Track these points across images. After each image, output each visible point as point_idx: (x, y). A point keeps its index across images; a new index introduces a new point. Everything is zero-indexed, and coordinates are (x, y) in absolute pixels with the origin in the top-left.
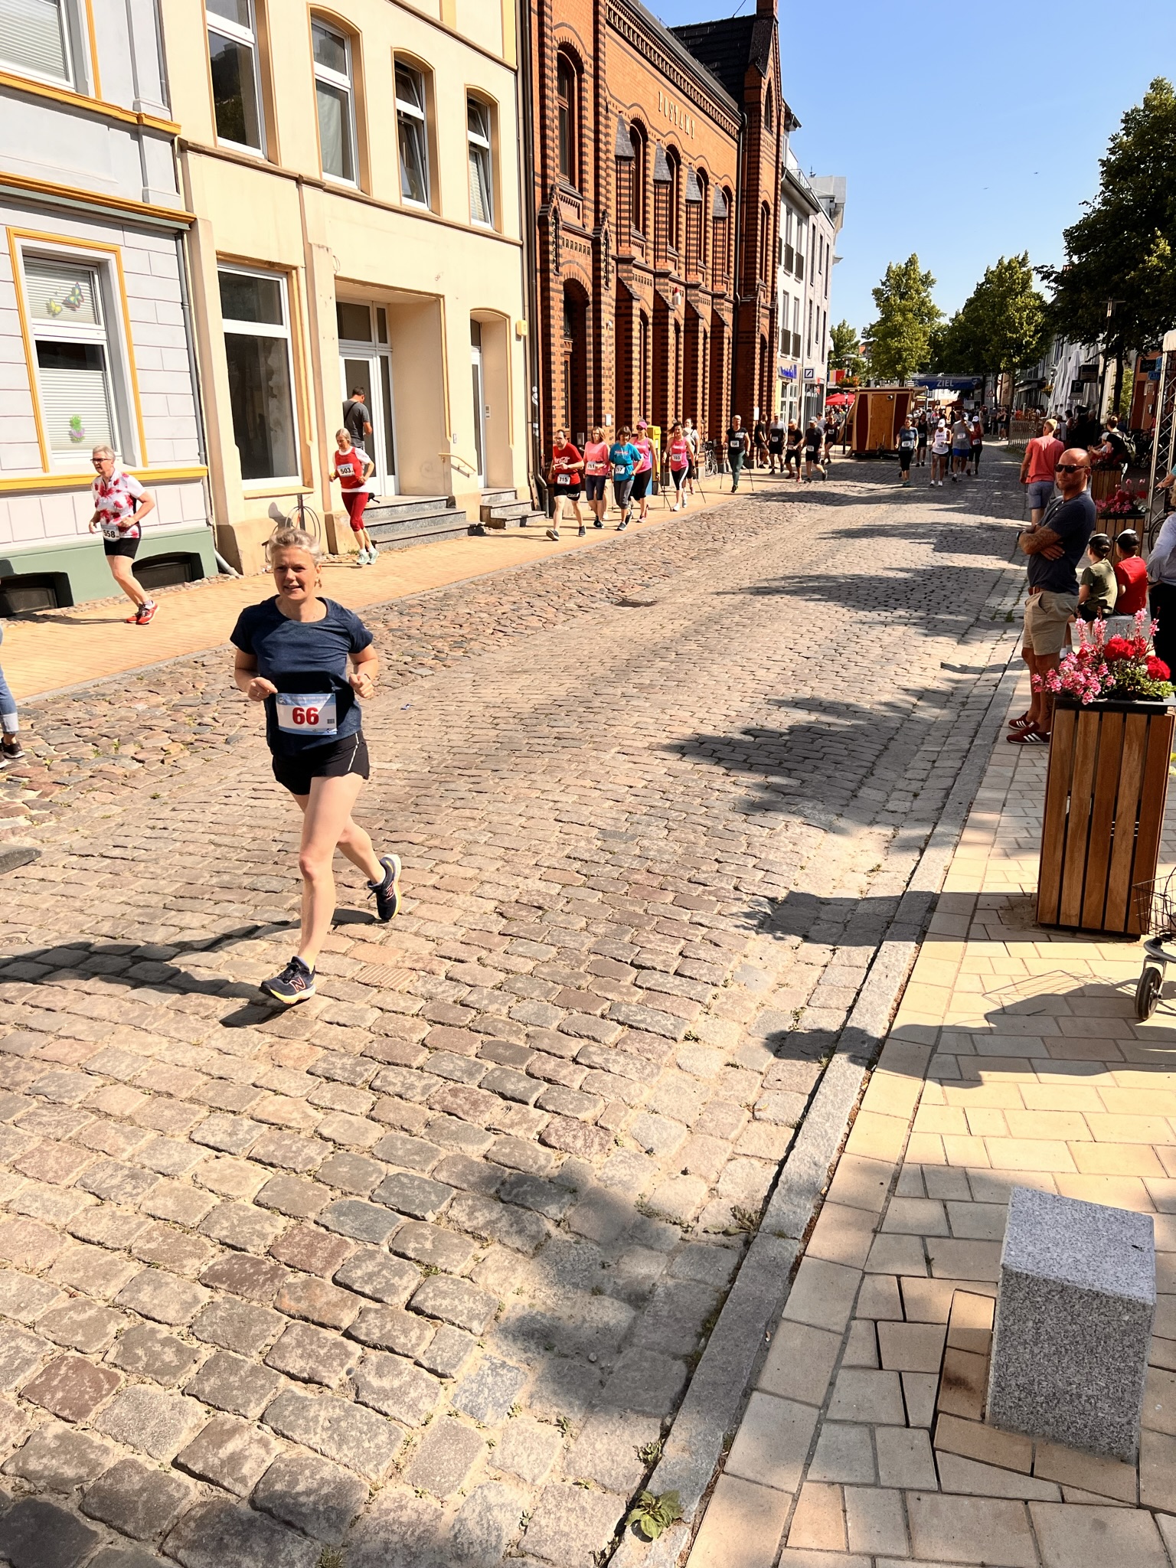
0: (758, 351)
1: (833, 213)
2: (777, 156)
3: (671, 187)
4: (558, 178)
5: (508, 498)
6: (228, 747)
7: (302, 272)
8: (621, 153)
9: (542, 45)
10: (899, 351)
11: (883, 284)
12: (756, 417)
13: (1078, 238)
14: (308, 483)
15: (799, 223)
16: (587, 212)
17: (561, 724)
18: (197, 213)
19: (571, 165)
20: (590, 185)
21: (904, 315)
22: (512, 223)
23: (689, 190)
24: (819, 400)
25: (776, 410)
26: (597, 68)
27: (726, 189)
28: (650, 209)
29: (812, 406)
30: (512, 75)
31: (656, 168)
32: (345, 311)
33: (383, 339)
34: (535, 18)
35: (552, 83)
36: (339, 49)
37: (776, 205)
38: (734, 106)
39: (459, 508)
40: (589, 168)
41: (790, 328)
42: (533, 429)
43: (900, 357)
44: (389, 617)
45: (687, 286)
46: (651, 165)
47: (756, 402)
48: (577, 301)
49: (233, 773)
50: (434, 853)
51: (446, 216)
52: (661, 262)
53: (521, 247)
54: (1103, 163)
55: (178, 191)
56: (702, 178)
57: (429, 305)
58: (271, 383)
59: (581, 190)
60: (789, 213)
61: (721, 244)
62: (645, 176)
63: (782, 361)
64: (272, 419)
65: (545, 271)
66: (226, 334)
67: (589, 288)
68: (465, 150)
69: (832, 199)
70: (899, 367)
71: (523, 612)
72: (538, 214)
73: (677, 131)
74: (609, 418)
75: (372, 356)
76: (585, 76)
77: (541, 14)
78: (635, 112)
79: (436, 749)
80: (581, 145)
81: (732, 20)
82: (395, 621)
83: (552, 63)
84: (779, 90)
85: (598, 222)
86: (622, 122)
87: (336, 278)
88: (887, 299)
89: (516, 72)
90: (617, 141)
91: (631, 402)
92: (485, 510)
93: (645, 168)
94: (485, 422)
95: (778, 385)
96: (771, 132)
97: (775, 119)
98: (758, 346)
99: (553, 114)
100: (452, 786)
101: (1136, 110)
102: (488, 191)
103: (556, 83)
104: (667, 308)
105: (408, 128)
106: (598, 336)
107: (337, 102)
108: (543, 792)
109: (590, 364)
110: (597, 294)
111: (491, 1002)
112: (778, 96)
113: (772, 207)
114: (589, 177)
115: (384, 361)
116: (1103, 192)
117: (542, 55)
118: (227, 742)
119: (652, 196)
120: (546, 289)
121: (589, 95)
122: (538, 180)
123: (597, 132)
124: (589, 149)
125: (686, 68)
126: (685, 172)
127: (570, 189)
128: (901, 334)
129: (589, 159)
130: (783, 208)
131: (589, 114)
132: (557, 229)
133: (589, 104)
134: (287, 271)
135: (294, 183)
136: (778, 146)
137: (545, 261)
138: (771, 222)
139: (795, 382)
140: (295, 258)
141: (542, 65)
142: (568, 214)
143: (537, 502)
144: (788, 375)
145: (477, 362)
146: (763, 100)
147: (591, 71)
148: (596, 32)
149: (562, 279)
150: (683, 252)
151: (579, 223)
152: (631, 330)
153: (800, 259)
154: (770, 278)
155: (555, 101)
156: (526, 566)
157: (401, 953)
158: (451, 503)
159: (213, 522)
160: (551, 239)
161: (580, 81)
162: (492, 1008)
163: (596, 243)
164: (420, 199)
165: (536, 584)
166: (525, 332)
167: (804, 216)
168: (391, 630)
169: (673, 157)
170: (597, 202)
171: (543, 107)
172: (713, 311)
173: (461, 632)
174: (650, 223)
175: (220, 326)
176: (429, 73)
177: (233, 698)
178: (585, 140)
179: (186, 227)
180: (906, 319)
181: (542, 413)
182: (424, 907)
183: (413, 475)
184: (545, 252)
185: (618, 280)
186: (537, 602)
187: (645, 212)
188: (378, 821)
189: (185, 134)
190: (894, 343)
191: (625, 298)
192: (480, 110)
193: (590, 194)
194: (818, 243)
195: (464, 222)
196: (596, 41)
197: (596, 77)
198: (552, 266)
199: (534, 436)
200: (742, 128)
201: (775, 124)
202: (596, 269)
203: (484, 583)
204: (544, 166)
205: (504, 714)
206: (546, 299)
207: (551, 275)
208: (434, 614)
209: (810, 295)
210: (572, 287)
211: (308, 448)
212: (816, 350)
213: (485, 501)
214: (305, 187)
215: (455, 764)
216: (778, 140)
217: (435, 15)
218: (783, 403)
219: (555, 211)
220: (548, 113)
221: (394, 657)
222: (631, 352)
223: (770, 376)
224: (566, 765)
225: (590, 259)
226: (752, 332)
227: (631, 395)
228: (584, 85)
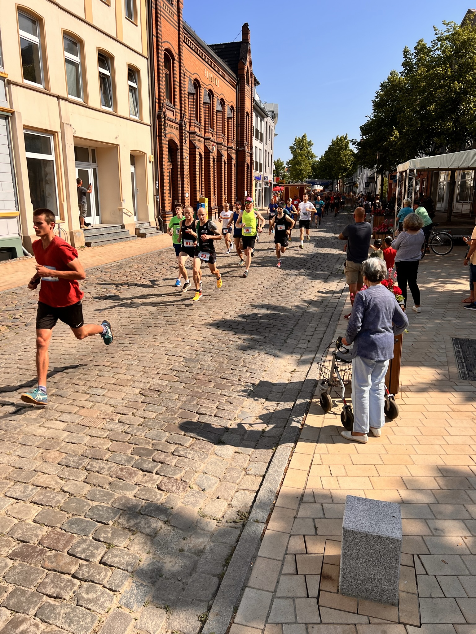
0: (246, 169)
1: (274, 117)
2: (251, 95)
3: (210, 105)
4: (165, 100)
5: (147, 225)
6: (26, 328)
7: (60, 134)
8: (190, 92)
9: (158, 49)
10: (300, 170)
11: (294, 145)
12: (246, 195)
13: (365, 130)
14: (62, 219)
15: (261, 121)
16: (177, 114)
17: (168, 315)
18: (15, 109)
19: (170, 95)
20: (178, 103)
21: (302, 156)
22: (147, 117)
23: (217, 106)
24: (270, 188)
25: (254, 193)
26: (180, 59)
27: (232, 107)
28: (202, 113)
29: (267, 191)
30: (146, 60)
31: (204, 98)
32: (77, 149)
33: (94, 161)
34: (155, 38)
35: (162, 64)
36: (75, 47)
37: (251, 113)
38: (234, 75)
39: (126, 229)
40: (178, 97)
41: (258, 161)
42: (157, 198)
43: (301, 173)
44: (97, 273)
45: (217, 144)
46: (202, 97)
47: (245, 189)
48: (174, 149)
49: (28, 339)
50: (114, 370)
51: (120, 113)
52: (207, 134)
53: (151, 126)
54: (373, 102)
55: (6, 100)
56: (222, 102)
57: (114, 148)
58: (47, 178)
59: (174, 105)
60: (257, 116)
61: (230, 128)
62: (200, 101)
63: (255, 174)
64: (47, 193)
65: (160, 136)
66: (27, 158)
67: (178, 143)
68: (127, 89)
69: (273, 112)
70: (300, 177)
71: (153, 270)
72: (157, 114)
73: (212, 84)
74: (187, 195)
75: (89, 168)
76: (175, 62)
77: (157, 37)
78: (195, 76)
79: (116, 326)
80: (174, 88)
81: (233, 43)
82: (99, 275)
83: (162, 56)
84: (251, 71)
85: (182, 118)
86: (190, 80)
87: (74, 136)
88: (295, 150)
89: (147, 59)
90: (188, 87)
91: (196, 188)
92: (137, 230)
93: (200, 98)
94: (137, 195)
95: (254, 183)
96: (249, 86)
97: (250, 81)
98: (246, 167)
99: (162, 76)
100: (122, 342)
101: (385, 82)
102: (137, 104)
103: (163, 64)
104: (210, 152)
105: (103, 79)
106: (182, 162)
107: (74, 68)
108: (161, 343)
109: (179, 173)
110: (182, 146)
111: (137, 431)
112: (251, 73)
113: (250, 114)
114: (178, 100)
115: (95, 170)
116: (374, 113)
117: (158, 53)
118: (26, 325)
119: (203, 108)
120: (161, 143)
121: (177, 69)
122: (157, 101)
123: (180, 83)
124: (177, 89)
125: (215, 60)
126: (215, 100)
127: (170, 104)
128: (301, 164)
129: (178, 93)
130: (254, 114)
131: (177, 76)
132: (165, 120)
133: (177, 72)
134: (53, 133)
135: (56, 99)
136: (252, 91)
137: (160, 132)
138: (250, 120)
139: (261, 182)
140: (57, 128)
141: (158, 57)
142: (169, 114)
143: (159, 227)
144: (258, 179)
145: (133, 171)
146: (245, 73)
147: (178, 60)
148: (179, 45)
149: (167, 139)
150: (215, 130)
151: (174, 118)
152: (195, 160)
153: (261, 134)
154: (250, 141)
155: (163, 70)
156: (154, 252)
157: (99, 412)
158: (123, 227)
159: (21, 234)
160: (163, 124)
161: (173, 63)
162: (138, 434)
163: (181, 126)
164: (109, 107)
165: (158, 260)
166: (153, 160)
167: (262, 118)
168: (97, 278)
169: (211, 94)
170: (181, 110)
171: (159, 73)
172: (228, 153)
173: (127, 279)
174: (202, 119)
175: (24, 155)
176: (112, 58)
177: (29, 307)
178: (176, 86)
179: (10, 115)
180: (302, 158)
181: (160, 192)
182: (109, 392)
183: (107, 216)
184: (160, 129)
185: (190, 141)
186: (159, 267)
187: (200, 114)
188: (90, 357)
189: (10, 78)
190: (298, 167)
191: (193, 148)
192: (133, 73)
193: (178, 107)
194: (268, 129)
195: (127, 116)
196: (179, 48)
197: (180, 62)
198: (163, 134)
199: (157, 201)
200: (237, 84)
201: (250, 83)
202: (181, 136)
203: (137, 259)
204: (159, 95)
205: (145, 312)
206: (161, 147)
207: (163, 138)
208: (116, 271)
209: (265, 148)
210: (171, 143)
211: (62, 205)
212: (268, 169)
213: (137, 226)
214: (61, 101)
215: (124, 332)
216: (252, 89)
217: (114, 35)
218: (256, 190)
219: (164, 113)
220: (161, 75)
221: (98, 289)
222: (196, 169)
223: (251, 179)
224: (170, 332)
225: (178, 132)
226: (243, 162)
227: (196, 185)
228: (175, 65)
